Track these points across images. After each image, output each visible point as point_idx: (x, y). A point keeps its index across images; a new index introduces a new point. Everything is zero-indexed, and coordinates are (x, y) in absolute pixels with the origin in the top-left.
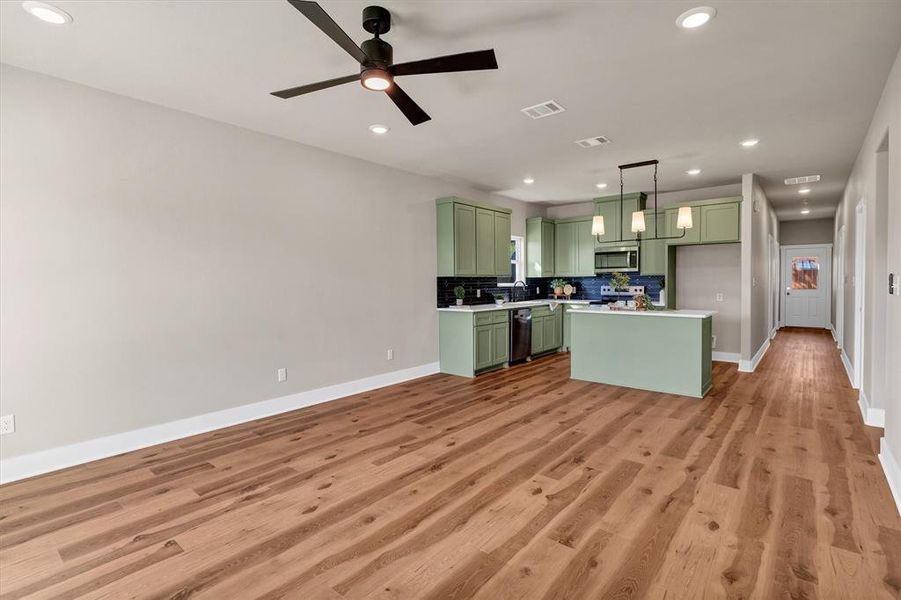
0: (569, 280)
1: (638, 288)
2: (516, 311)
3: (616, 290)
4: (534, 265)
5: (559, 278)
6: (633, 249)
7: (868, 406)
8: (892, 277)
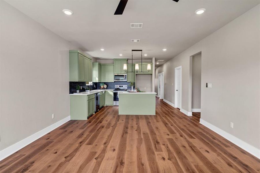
0: (105, 83)
1: (126, 86)
2: (97, 94)
3: (120, 86)
4: (96, 78)
5: (102, 83)
6: (126, 74)
7: (187, 112)
8: (207, 84)
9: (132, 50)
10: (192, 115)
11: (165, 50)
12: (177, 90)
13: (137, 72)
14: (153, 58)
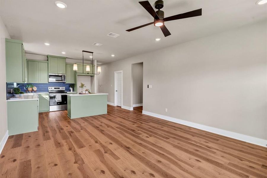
1: (63, 87)
6: (64, 75)
7: (129, 107)
8: (148, 85)
9: (83, 51)
10: (133, 109)
11: (113, 56)
12: (117, 91)
13: (88, 74)
14: (95, 60)
